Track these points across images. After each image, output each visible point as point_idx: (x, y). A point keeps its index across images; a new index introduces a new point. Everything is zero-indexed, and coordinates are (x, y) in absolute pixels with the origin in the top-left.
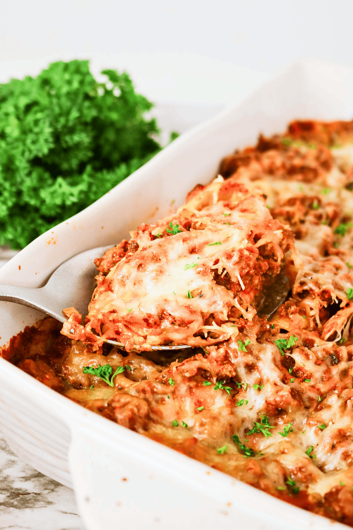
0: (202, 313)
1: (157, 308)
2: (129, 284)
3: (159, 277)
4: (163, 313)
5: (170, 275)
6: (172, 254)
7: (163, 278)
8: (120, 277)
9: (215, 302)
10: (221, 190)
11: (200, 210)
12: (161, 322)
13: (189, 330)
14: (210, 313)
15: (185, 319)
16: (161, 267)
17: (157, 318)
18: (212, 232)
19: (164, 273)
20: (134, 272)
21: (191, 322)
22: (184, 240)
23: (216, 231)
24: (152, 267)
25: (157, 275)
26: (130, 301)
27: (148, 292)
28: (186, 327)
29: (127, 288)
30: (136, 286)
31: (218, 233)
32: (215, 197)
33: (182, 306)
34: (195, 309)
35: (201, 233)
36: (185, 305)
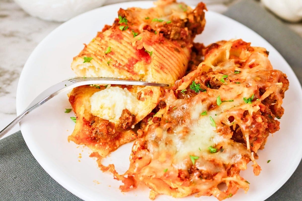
0: (224, 165)
1: (186, 164)
2: (162, 144)
3: (185, 137)
4: (191, 168)
5: (194, 134)
6: (194, 115)
7: (189, 137)
8: (153, 139)
9: (234, 155)
10: (232, 47)
11: (215, 65)
12: (190, 176)
13: (214, 181)
14: (231, 164)
15: (211, 172)
16: (186, 128)
17: (186, 173)
18: (225, 91)
19: (189, 133)
20: (165, 135)
21: (215, 174)
22: (203, 101)
23: (228, 90)
24: (179, 129)
25: (184, 135)
26: (165, 162)
27: (178, 150)
28: (211, 180)
29: (160, 149)
30: (168, 146)
31: (230, 91)
32: (228, 55)
33: (208, 161)
34: (218, 162)
35: (217, 92)
36: (209, 160)
